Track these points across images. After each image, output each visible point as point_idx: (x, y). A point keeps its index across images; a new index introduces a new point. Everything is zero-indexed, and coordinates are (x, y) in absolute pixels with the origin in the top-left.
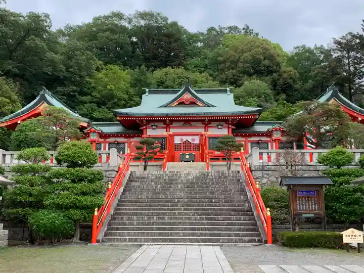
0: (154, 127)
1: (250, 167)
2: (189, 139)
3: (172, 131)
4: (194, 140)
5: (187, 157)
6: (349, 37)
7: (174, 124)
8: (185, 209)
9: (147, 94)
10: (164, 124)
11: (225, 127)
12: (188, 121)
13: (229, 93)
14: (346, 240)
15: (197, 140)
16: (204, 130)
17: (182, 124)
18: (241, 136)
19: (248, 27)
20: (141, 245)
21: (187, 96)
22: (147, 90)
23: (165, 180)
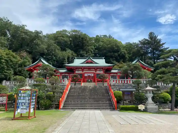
0: (78, 71)
1: (110, 85)
2: (90, 74)
3: (84, 72)
4: (91, 75)
5: (89, 81)
6: (144, 40)
7: (85, 69)
8: (89, 99)
9: (76, 59)
10: (82, 69)
11: (102, 71)
12: (89, 68)
13: (103, 59)
14: (139, 108)
15: (92, 75)
16: (95, 71)
17: (87, 69)
18: (108, 74)
19: (110, 36)
20: (75, 110)
21: (89, 60)
22: (76, 58)
23: (82, 89)
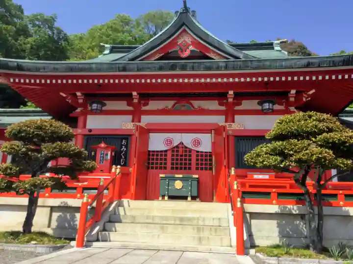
2: (187, 139)
3: (146, 120)
4: (197, 142)
7: (153, 105)
9: (107, 52)
10: (129, 105)
13: (277, 48)
15: (206, 143)
16: (223, 117)
17: (169, 104)
22: (108, 46)
